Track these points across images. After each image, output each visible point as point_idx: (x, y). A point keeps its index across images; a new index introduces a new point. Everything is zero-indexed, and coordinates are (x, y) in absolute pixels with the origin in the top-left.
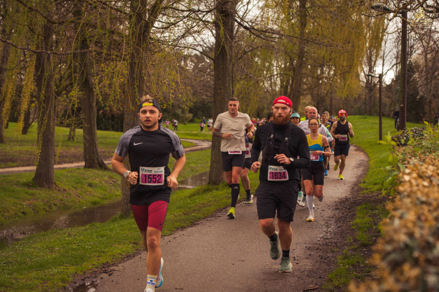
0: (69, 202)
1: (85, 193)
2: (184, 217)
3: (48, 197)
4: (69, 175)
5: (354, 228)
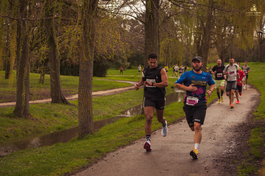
0: (40, 128)
1: (52, 121)
2: (124, 138)
3: (25, 124)
4: (40, 108)
5: (250, 145)
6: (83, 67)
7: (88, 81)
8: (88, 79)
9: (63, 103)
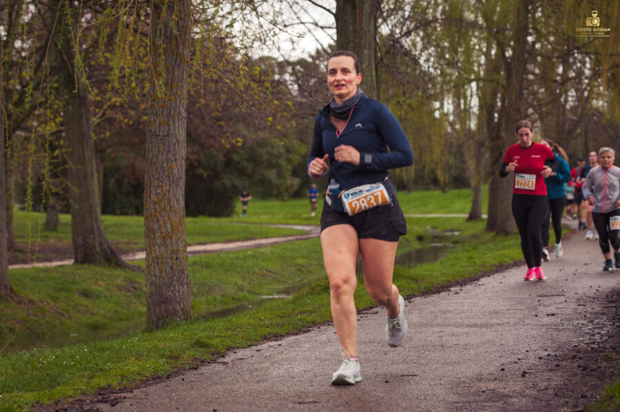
0: (41, 324)
6: (158, 122)
7: (174, 164)
8: (173, 159)
9: (107, 265)
